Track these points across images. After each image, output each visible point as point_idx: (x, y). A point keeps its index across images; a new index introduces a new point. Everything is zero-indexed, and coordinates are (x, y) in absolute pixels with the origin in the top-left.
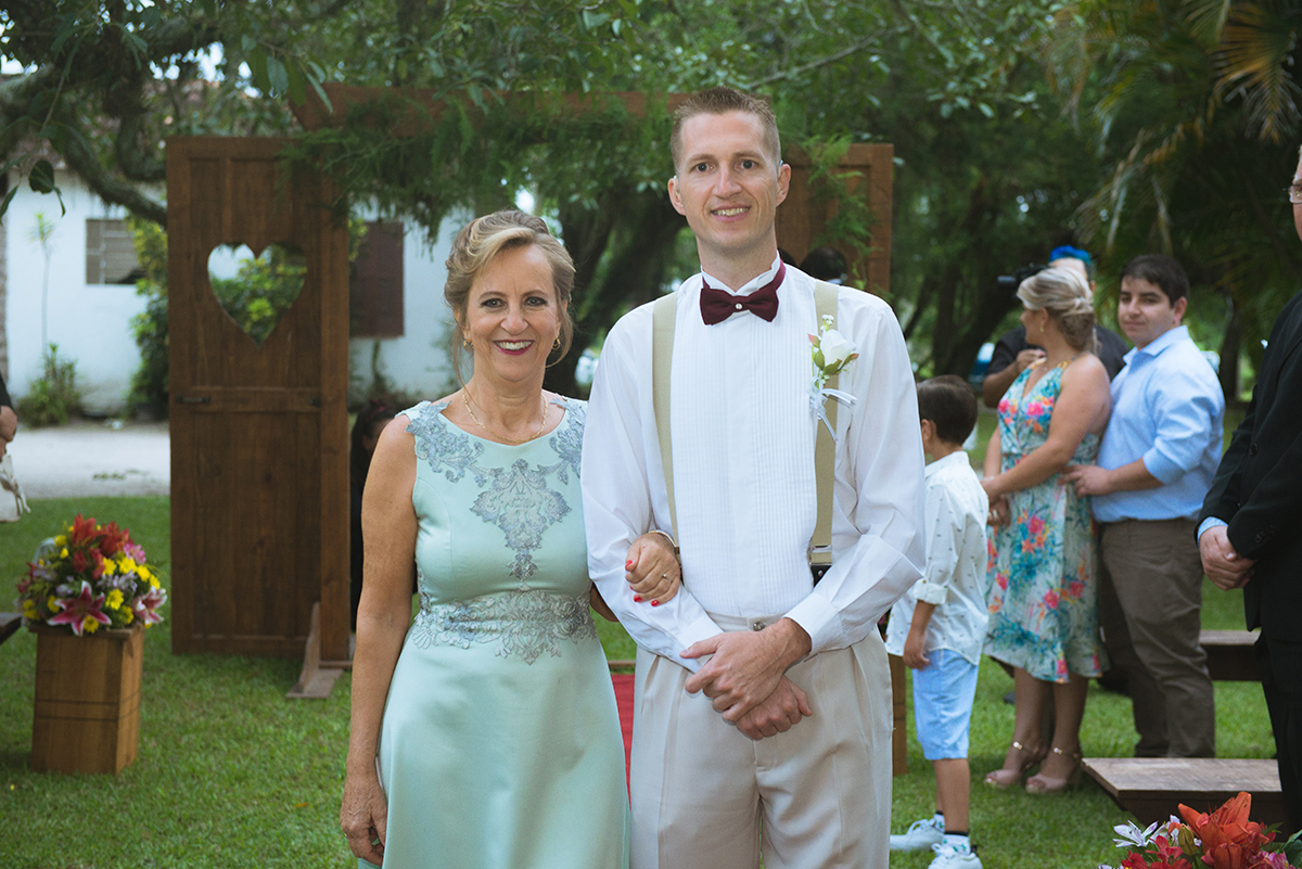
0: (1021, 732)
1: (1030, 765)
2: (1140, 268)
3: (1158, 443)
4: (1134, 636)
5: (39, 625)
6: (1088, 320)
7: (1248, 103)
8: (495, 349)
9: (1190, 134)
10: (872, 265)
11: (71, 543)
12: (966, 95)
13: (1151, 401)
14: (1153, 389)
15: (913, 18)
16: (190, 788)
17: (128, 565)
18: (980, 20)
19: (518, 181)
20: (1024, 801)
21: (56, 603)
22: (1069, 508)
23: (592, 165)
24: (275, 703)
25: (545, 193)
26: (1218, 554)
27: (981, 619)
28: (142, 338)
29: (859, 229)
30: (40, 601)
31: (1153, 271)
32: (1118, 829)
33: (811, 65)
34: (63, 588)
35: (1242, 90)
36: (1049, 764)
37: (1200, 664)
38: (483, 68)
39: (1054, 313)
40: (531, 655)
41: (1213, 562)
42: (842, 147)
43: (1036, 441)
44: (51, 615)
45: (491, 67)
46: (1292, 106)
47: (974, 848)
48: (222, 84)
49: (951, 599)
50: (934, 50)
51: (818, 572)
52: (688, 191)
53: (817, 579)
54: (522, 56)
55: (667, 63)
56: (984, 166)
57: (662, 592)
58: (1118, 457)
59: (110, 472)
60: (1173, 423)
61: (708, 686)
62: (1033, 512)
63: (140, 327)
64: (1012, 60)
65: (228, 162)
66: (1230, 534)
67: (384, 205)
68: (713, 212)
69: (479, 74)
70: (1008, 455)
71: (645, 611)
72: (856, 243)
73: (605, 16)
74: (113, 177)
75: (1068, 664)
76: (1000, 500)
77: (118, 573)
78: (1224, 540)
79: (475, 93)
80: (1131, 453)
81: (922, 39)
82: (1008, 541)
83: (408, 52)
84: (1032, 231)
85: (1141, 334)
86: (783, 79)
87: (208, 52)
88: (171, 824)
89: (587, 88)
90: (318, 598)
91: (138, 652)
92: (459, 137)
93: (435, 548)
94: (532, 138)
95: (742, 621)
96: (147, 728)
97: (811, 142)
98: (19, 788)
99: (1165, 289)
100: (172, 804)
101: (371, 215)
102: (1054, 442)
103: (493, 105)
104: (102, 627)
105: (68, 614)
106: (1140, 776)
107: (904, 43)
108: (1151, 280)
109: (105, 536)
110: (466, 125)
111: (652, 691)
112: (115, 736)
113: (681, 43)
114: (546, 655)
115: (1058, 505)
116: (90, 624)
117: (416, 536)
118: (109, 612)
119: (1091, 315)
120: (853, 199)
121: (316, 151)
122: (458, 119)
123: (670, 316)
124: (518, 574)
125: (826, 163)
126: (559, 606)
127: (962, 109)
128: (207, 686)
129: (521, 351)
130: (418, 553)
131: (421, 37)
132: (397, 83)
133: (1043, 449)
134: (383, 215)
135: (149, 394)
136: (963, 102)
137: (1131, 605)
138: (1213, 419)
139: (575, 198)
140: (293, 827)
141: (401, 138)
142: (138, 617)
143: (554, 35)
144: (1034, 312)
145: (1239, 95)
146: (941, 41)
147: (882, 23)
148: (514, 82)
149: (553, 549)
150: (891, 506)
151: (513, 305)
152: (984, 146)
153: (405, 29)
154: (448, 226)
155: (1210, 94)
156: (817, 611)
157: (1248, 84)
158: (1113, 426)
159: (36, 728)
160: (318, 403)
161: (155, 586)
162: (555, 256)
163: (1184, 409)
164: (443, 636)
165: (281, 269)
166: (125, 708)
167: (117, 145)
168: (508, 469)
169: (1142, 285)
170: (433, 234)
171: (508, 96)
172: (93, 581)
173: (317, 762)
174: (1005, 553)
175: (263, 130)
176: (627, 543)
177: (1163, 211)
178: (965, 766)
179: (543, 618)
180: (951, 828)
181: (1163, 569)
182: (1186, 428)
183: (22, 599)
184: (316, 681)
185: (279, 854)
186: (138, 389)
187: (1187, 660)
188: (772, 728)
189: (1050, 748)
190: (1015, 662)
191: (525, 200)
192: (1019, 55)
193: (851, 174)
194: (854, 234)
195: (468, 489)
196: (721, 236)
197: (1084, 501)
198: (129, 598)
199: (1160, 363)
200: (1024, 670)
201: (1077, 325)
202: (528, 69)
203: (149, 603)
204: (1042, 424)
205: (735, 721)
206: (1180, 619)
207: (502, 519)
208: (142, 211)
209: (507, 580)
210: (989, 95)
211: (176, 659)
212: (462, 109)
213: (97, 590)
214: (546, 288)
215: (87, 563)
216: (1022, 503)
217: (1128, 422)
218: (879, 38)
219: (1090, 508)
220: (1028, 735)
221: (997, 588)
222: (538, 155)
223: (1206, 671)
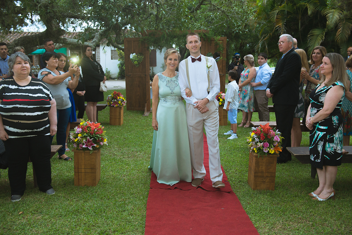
0: (243, 120)
1: (244, 124)
2: (261, 55)
3: (263, 79)
4: (259, 106)
5: (110, 106)
6: (253, 62)
7: (279, 30)
8: (170, 66)
9: (270, 35)
10: (224, 54)
11: (113, 95)
12: (238, 30)
13: (262, 73)
14: (262, 72)
15: (230, 18)
16: (131, 127)
17: (121, 98)
18: (240, 19)
19: (173, 43)
20: (243, 128)
21: (112, 103)
22: (251, 88)
23: (184, 41)
24: (141, 117)
25: (177, 45)
26: (268, 93)
27: (237, 104)
28: (119, 67)
29: (222, 49)
30: (110, 103)
31: (263, 55)
32: (252, 128)
33: (215, 26)
34: (113, 101)
35: (278, 28)
36: (247, 124)
37: (268, 110)
38: (168, 27)
39: (248, 61)
40: (174, 104)
41: (268, 94)
42: (219, 37)
43: (246, 79)
44: (111, 104)
45: (169, 27)
46: (285, 30)
47: (237, 135)
48: (130, 30)
49: (233, 101)
50: (233, 23)
51: (209, 93)
52: (189, 46)
53: (208, 93)
54: (173, 25)
55: (194, 25)
56: (242, 40)
57: (190, 95)
58: (257, 81)
59: (116, 86)
60: (265, 76)
61: (197, 107)
62: (245, 89)
63: (119, 66)
64: (244, 24)
65: (132, 41)
66: (270, 90)
67: (154, 47)
68: (192, 48)
69: (167, 28)
70: (242, 81)
71: (188, 98)
72: (221, 51)
73: (185, 19)
74: (115, 44)
75: (249, 110)
76: (241, 87)
77: (120, 99)
78: (269, 91)
79: (167, 31)
80: (259, 81)
81: (231, 21)
82: (242, 93)
83: (157, 25)
84: (249, 49)
85: (261, 64)
86: (211, 28)
87: (128, 25)
88: (128, 131)
89: (182, 30)
90: (146, 103)
91: (123, 109)
92: (165, 37)
93: (161, 91)
94: (175, 37)
95: (200, 99)
96: (124, 120)
97: (215, 37)
98: (108, 127)
99: (264, 58)
100: (128, 129)
101: (152, 49)
102: (248, 79)
103: (169, 33)
104: (118, 106)
105: (114, 104)
106: (258, 124)
107: (229, 22)
108: (262, 56)
109: (118, 94)
110: (166, 35)
111: (189, 109)
112: (120, 121)
113: (196, 23)
114: (176, 104)
115: (249, 88)
116: (116, 105)
117: (159, 90)
118: (119, 104)
119: (254, 61)
120: (221, 45)
121: (145, 39)
122: (164, 35)
123: (187, 61)
124: (172, 94)
125: (217, 40)
126: (177, 98)
127: (237, 32)
128: (132, 114)
129: (173, 66)
130: (159, 92)
131: (159, 23)
132: (156, 29)
133: (247, 80)
134: (154, 48)
135: (121, 75)
136: (237, 31)
137: (258, 102)
138: (270, 76)
139: (181, 46)
140: (144, 132)
141: (156, 37)
142: (123, 105)
143: (178, 22)
144: (246, 61)
145: (277, 29)
146: (234, 22)
147: (226, 19)
148: (172, 29)
149: (176, 90)
150: (217, 84)
151: (173, 60)
152: (242, 37)
153: (156, 21)
154: (163, 50)
155: (273, 29)
156: (209, 97)
157: (279, 27)
158: (257, 77)
159: (110, 119)
160: (145, 75)
161: (125, 100)
162: (179, 54)
163: (266, 74)
164: (163, 102)
165: (139, 57)
166: (121, 117)
167: (116, 39)
168: (170, 81)
169: (261, 57)
170: (161, 51)
171: (171, 31)
172: (117, 100)
173: (147, 124)
174: (241, 95)
175: (136, 36)
176: (185, 90)
177: (267, 47)
178: (237, 124)
179: (175, 99)
180: (234, 132)
181: (263, 97)
182: (267, 77)
183: (107, 102)
184: (146, 114)
185: (143, 135)
186: (119, 75)
187: (266, 109)
188: (205, 112)
189: (247, 122)
190: (243, 110)
191: (174, 46)
192: (245, 23)
193: (220, 41)
194: (221, 50)
195: (165, 83)
196: (193, 51)
197: (252, 87)
198: (121, 102)
199: (263, 68)
200: (244, 111)
201: (251, 63)
202: (174, 27)
203: (124, 103)
204: (247, 77)
205: (200, 111)
206: (265, 103)
207: (169, 87)
208: (119, 49)
209: (170, 94)
210: (241, 30)
211: (127, 111)
212: (165, 33)
213: (117, 101)
214: (177, 58)
215: (116, 97)
216: (244, 88)
217: (259, 76)
218: (225, 21)
219: (253, 88)
220: (244, 120)
221: (240, 100)
222: (176, 39)
223: (268, 111)
